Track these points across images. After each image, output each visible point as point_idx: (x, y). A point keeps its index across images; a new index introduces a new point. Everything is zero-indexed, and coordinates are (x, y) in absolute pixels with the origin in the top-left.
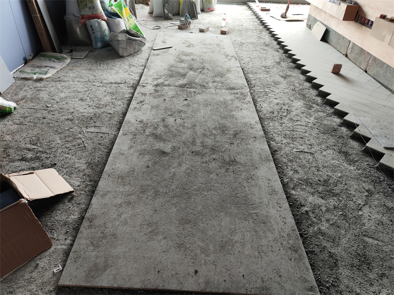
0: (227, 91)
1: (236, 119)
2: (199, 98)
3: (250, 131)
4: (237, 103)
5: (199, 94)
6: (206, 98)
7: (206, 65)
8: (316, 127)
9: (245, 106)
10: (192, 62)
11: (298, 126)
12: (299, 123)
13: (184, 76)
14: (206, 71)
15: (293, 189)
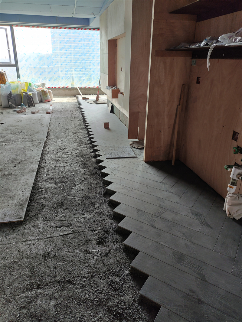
0: (29, 143)
1: (26, 155)
2: (8, 147)
3: (31, 160)
4: (32, 148)
5: (8, 145)
6: (12, 147)
7: (23, 131)
8: (76, 154)
9: (36, 148)
10: (14, 130)
11: (65, 155)
12: (67, 153)
13: (3, 137)
14: (21, 134)
15: (41, 182)
